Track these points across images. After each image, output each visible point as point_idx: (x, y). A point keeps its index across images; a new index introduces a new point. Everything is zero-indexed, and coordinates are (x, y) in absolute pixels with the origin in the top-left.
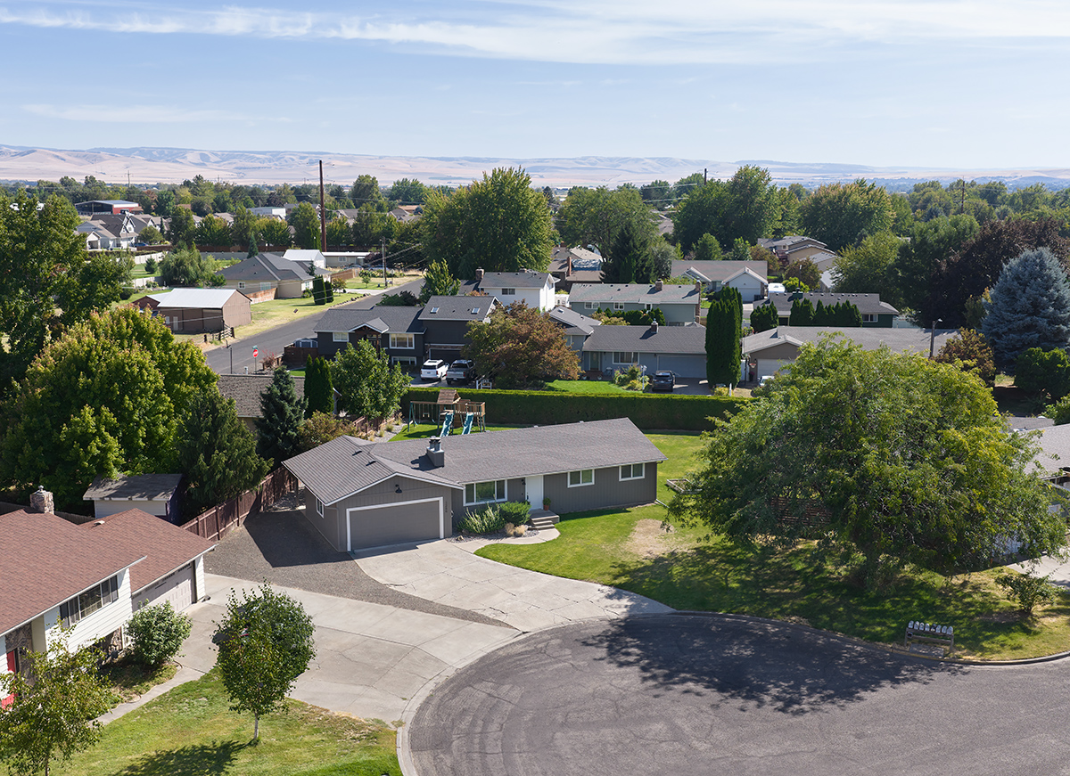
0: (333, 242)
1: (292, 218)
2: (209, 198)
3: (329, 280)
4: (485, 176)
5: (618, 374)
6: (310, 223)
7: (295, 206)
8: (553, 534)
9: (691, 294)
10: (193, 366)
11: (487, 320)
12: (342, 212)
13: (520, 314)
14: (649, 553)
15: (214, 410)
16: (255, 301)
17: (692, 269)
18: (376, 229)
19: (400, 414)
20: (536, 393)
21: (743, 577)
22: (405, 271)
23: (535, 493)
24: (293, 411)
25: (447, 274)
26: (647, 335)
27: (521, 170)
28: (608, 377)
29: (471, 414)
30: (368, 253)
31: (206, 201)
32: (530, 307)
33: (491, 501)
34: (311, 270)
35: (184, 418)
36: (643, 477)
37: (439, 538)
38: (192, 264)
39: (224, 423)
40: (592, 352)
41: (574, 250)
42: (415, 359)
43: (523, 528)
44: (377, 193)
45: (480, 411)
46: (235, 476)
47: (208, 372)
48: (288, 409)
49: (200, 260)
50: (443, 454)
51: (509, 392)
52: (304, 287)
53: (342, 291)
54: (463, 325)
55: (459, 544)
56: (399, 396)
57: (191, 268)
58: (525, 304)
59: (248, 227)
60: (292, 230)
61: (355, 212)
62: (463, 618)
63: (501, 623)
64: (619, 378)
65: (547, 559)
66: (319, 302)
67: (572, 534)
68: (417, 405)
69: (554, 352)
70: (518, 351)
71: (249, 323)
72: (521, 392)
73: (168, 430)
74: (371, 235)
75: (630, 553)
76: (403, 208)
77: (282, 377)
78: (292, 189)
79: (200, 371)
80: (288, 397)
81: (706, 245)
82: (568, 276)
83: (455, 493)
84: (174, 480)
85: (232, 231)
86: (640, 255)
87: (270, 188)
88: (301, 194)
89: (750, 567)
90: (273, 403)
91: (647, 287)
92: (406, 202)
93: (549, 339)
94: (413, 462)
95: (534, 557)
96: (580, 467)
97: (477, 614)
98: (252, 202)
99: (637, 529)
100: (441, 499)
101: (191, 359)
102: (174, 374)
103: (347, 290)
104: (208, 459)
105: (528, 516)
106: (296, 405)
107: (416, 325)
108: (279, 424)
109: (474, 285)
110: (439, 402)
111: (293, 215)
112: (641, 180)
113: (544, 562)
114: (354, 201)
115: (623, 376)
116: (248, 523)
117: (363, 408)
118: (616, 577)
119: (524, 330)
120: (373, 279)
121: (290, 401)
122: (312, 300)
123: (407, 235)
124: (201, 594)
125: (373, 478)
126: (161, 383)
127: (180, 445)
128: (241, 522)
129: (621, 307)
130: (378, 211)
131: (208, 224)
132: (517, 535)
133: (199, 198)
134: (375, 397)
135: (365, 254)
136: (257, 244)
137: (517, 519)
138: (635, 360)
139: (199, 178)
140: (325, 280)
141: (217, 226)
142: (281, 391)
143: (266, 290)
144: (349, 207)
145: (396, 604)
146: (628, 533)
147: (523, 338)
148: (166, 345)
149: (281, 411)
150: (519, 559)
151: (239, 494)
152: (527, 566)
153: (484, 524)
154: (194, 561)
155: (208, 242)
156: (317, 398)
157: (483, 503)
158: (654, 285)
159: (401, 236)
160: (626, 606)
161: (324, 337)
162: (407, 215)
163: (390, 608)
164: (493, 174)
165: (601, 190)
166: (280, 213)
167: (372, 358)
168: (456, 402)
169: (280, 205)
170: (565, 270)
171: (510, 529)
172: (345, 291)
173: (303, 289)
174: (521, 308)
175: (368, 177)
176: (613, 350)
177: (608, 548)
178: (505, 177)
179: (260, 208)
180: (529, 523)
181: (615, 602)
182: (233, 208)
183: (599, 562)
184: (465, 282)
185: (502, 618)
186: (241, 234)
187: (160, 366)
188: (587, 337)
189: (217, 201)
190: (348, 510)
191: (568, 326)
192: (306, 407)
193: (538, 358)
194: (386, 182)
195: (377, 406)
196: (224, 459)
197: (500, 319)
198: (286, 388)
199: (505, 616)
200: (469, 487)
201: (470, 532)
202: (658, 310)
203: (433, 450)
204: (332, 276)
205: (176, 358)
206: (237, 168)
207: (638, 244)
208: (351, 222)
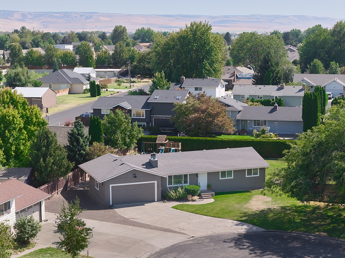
0: (100, 64)
1: (77, 50)
2: (29, 40)
3: (98, 83)
4: (187, 26)
5: (255, 132)
6: (88, 53)
7: (79, 44)
8: (212, 200)
9: (300, 91)
10: (37, 118)
11: (185, 102)
12: (105, 46)
13: (202, 99)
14: (257, 208)
15: (48, 137)
16: (58, 95)
17: (305, 79)
18: (126, 56)
19: (137, 149)
20: (209, 139)
21: (302, 218)
22: (142, 79)
23: (203, 181)
24: (84, 142)
25: (164, 79)
26: (272, 111)
27: (206, 23)
28: (250, 133)
29: (174, 148)
30: (121, 69)
31: (28, 41)
32: (208, 95)
33: (181, 185)
34: (89, 78)
35: (33, 142)
36: (258, 175)
37: (154, 201)
38: (23, 75)
39: (52, 143)
40: (242, 120)
41: (239, 68)
42: (145, 124)
43: (196, 198)
44: (126, 36)
45: (178, 147)
46: (56, 170)
47: (44, 121)
48: (81, 140)
49: (27, 73)
50: (157, 161)
51: (194, 138)
52: (84, 87)
53: (105, 90)
54: (171, 105)
55: (164, 204)
56: (136, 140)
57: (22, 78)
58: (205, 94)
59: (53, 55)
60: (78, 57)
61: (113, 47)
62: (164, 231)
63: (182, 233)
64: (256, 134)
65: (206, 210)
66: (93, 95)
67: (220, 200)
68: (146, 144)
69: (220, 119)
70: (200, 118)
71: (55, 106)
72: (201, 138)
73: (26, 147)
74: (122, 59)
75: (248, 208)
76: (142, 44)
77: (78, 124)
78: (76, 34)
79: (40, 120)
80: (81, 134)
81: (315, 65)
82: (234, 82)
83: (163, 179)
84: (28, 170)
85: (44, 58)
86: (275, 70)
87: (63, 34)
88: (82, 37)
89: (307, 214)
90: (73, 137)
91: (276, 87)
92: (143, 41)
93: (217, 112)
94: (143, 165)
95: (200, 209)
96: (226, 169)
97: (171, 230)
98: (53, 41)
99: (253, 199)
100: (156, 182)
101: (36, 114)
102: (28, 121)
103: (109, 90)
104: (44, 161)
105: (199, 192)
106: (85, 138)
107: (147, 105)
108: (77, 148)
109: (180, 85)
110: (157, 142)
111: (77, 49)
112: (284, 29)
113: (205, 211)
114: (113, 41)
115: (258, 133)
116: (62, 193)
117: (118, 144)
118: (241, 217)
119: (204, 107)
120: (123, 84)
121: (82, 136)
122: (89, 94)
123: (143, 59)
124: (43, 218)
125: (123, 170)
126: (22, 125)
127: (31, 154)
128: (59, 193)
129: (261, 98)
130: (126, 46)
131: (30, 54)
132: (193, 201)
133: (23, 39)
134: (124, 139)
135: (119, 70)
136: (58, 64)
137: (193, 193)
138: (265, 124)
139: (23, 28)
140: (96, 84)
141: (36, 56)
142: (78, 131)
143: (64, 89)
144: (109, 44)
145: (133, 225)
146: (249, 201)
147: (203, 112)
148: (24, 107)
149: (78, 141)
150: (193, 210)
151: (58, 179)
152: (197, 213)
153: (177, 195)
154: (40, 202)
155: (31, 64)
156: (95, 136)
157: (177, 185)
158: (279, 86)
159: (140, 60)
160: (245, 229)
161: (97, 112)
162: (143, 48)
163: (131, 227)
164: (191, 25)
165: (253, 34)
166: (70, 48)
167: (123, 119)
168: (166, 142)
169: (70, 43)
170: (232, 78)
171: (190, 197)
172: (107, 90)
173: (84, 89)
174: (203, 96)
175: (121, 26)
176: (253, 119)
177: (237, 206)
178: (197, 27)
179: (58, 45)
180: (199, 195)
181: (240, 227)
182: (43, 45)
183: (232, 211)
184: (174, 84)
185: (183, 231)
186: (49, 59)
187: (22, 117)
188: (239, 112)
189: (34, 41)
190: (111, 186)
191: (228, 106)
192: (90, 140)
193: (211, 122)
194: (131, 30)
195: (125, 143)
196: (52, 161)
197: (192, 101)
198: (80, 130)
199: (185, 231)
200: (170, 177)
201: (170, 199)
202: (280, 99)
203: (153, 159)
204: (100, 81)
205: (29, 114)
206: (43, 22)
207: (273, 64)
208: (111, 53)
